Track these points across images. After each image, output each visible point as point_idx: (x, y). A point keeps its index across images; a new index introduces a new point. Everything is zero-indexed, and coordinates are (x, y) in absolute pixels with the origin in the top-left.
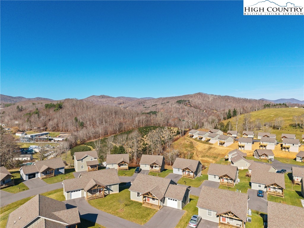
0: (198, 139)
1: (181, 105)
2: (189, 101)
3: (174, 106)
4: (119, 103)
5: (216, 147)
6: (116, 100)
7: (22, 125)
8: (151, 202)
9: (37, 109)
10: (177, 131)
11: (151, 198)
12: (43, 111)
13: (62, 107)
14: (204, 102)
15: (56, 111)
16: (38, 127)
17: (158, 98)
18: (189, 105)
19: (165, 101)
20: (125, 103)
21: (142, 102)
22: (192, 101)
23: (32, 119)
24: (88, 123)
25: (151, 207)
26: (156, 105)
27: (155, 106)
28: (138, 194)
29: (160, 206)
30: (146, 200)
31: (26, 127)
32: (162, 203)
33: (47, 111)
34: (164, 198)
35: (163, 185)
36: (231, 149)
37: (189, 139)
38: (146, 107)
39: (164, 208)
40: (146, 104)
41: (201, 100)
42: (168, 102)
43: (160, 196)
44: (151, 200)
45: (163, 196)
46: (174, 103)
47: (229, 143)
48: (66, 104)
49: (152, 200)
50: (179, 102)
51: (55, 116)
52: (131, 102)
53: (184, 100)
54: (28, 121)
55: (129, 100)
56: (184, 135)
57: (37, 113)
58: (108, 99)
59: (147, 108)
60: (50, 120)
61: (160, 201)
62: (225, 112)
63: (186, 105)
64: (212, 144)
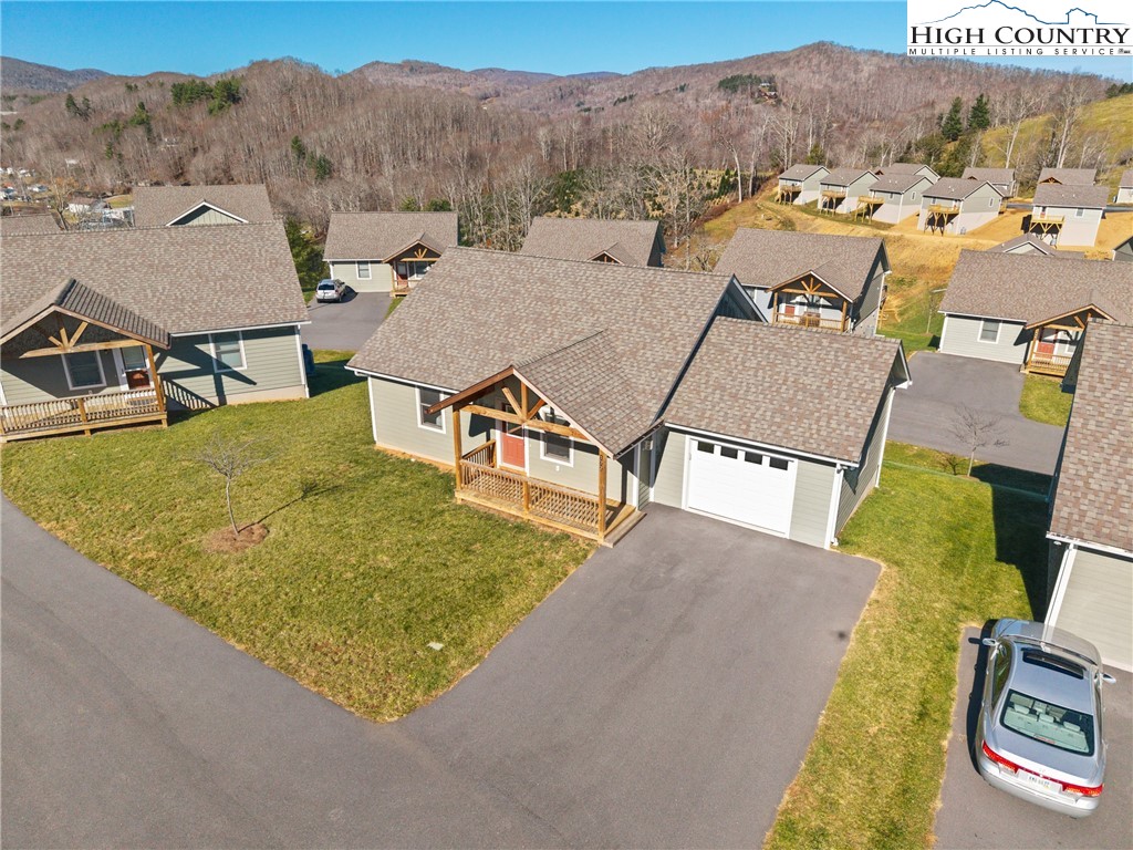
0: (820, 206)
1: (738, 99)
2: (771, 80)
3: (708, 101)
4: (480, 94)
5: (907, 236)
6: (466, 83)
7: (93, 172)
8: (536, 463)
9: (142, 106)
10: (723, 178)
11: (534, 435)
12: (165, 115)
13: (240, 99)
14: (837, 87)
15: (214, 112)
16: (155, 180)
17: (639, 72)
18: (770, 97)
19: (671, 85)
20: (505, 95)
21: (572, 90)
22: (785, 82)
23: (128, 149)
24: (349, 162)
25: (525, 516)
26: (631, 97)
27: (628, 102)
28: (423, 400)
29: (616, 511)
30: (491, 451)
31: (108, 179)
32: (634, 481)
33: (182, 115)
34: (660, 434)
35: (651, 325)
36: (985, 242)
37: (777, 207)
38: (589, 110)
39: (658, 522)
40: (588, 97)
41: (824, 77)
42: (682, 89)
43: (618, 415)
44: (534, 449)
45: (648, 421)
46: (707, 88)
47: (978, 214)
48: (255, 83)
49: (548, 451)
50: (730, 85)
51: (213, 134)
52: (526, 92)
53: (750, 76)
54: (110, 153)
55: (520, 83)
56: (753, 194)
57: (142, 122)
58: (435, 76)
59: (592, 114)
60: (195, 150)
61: (615, 468)
62: (937, 112)
63: (759, 97)
64: (889, 226)
